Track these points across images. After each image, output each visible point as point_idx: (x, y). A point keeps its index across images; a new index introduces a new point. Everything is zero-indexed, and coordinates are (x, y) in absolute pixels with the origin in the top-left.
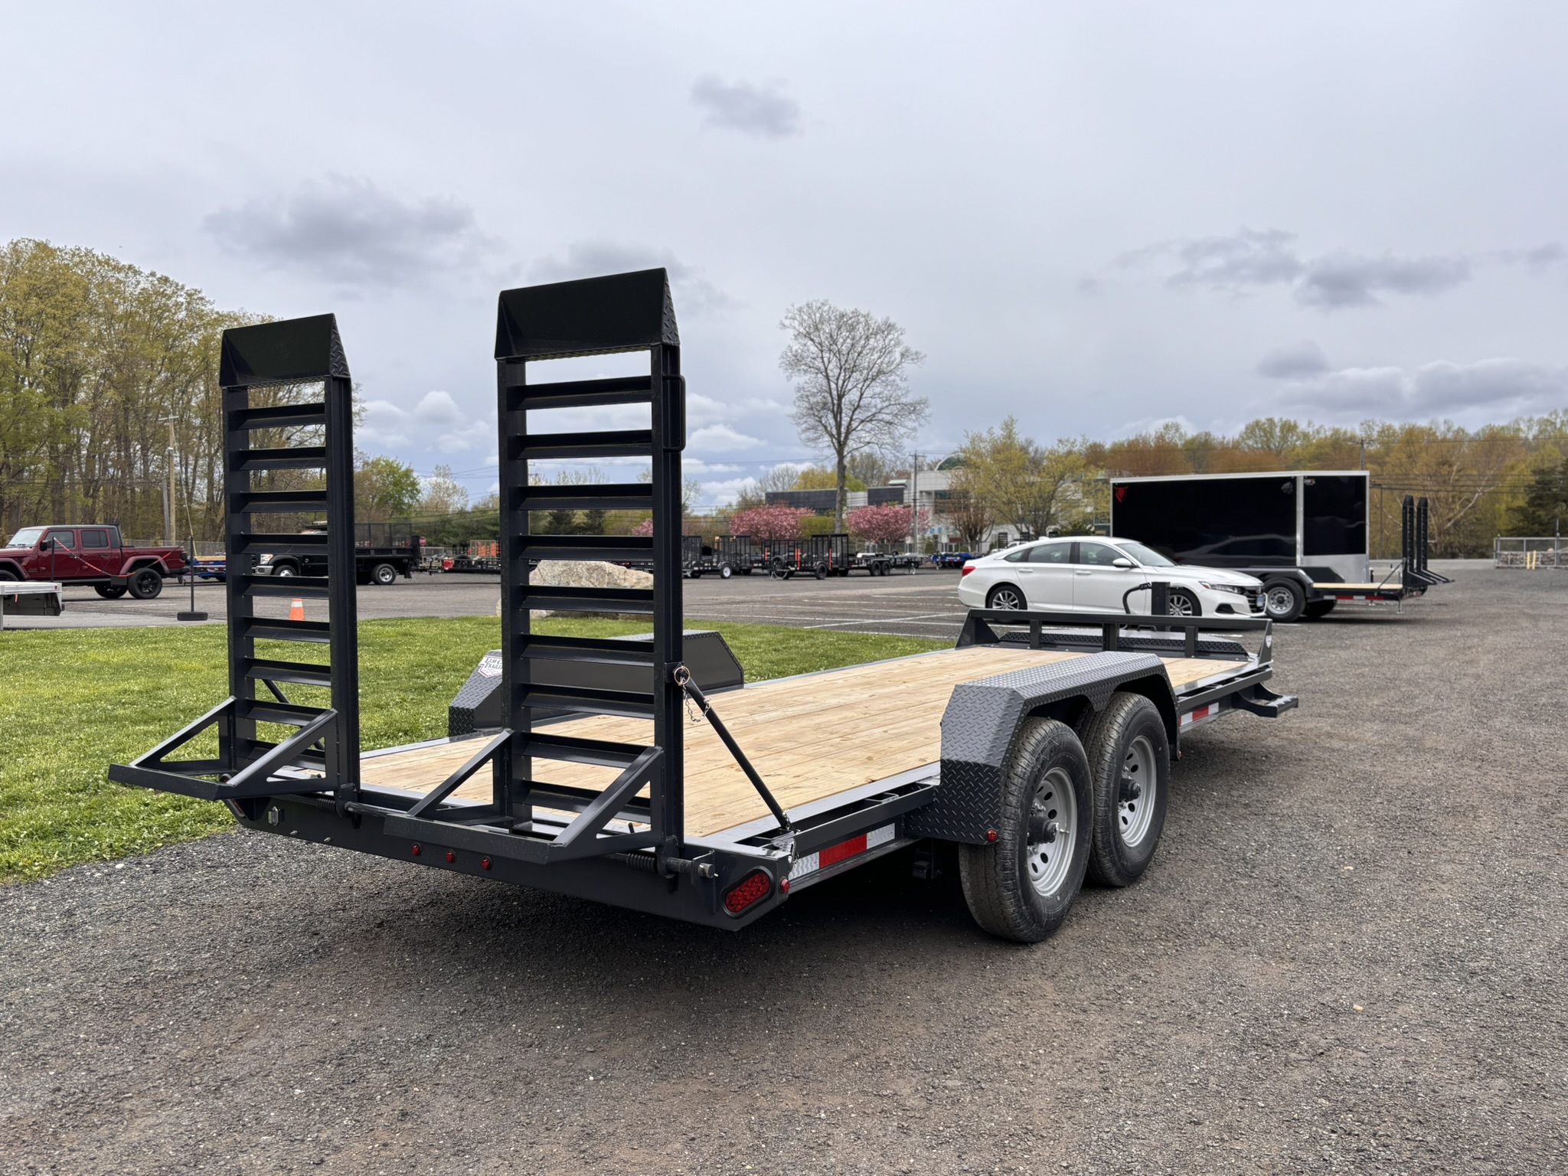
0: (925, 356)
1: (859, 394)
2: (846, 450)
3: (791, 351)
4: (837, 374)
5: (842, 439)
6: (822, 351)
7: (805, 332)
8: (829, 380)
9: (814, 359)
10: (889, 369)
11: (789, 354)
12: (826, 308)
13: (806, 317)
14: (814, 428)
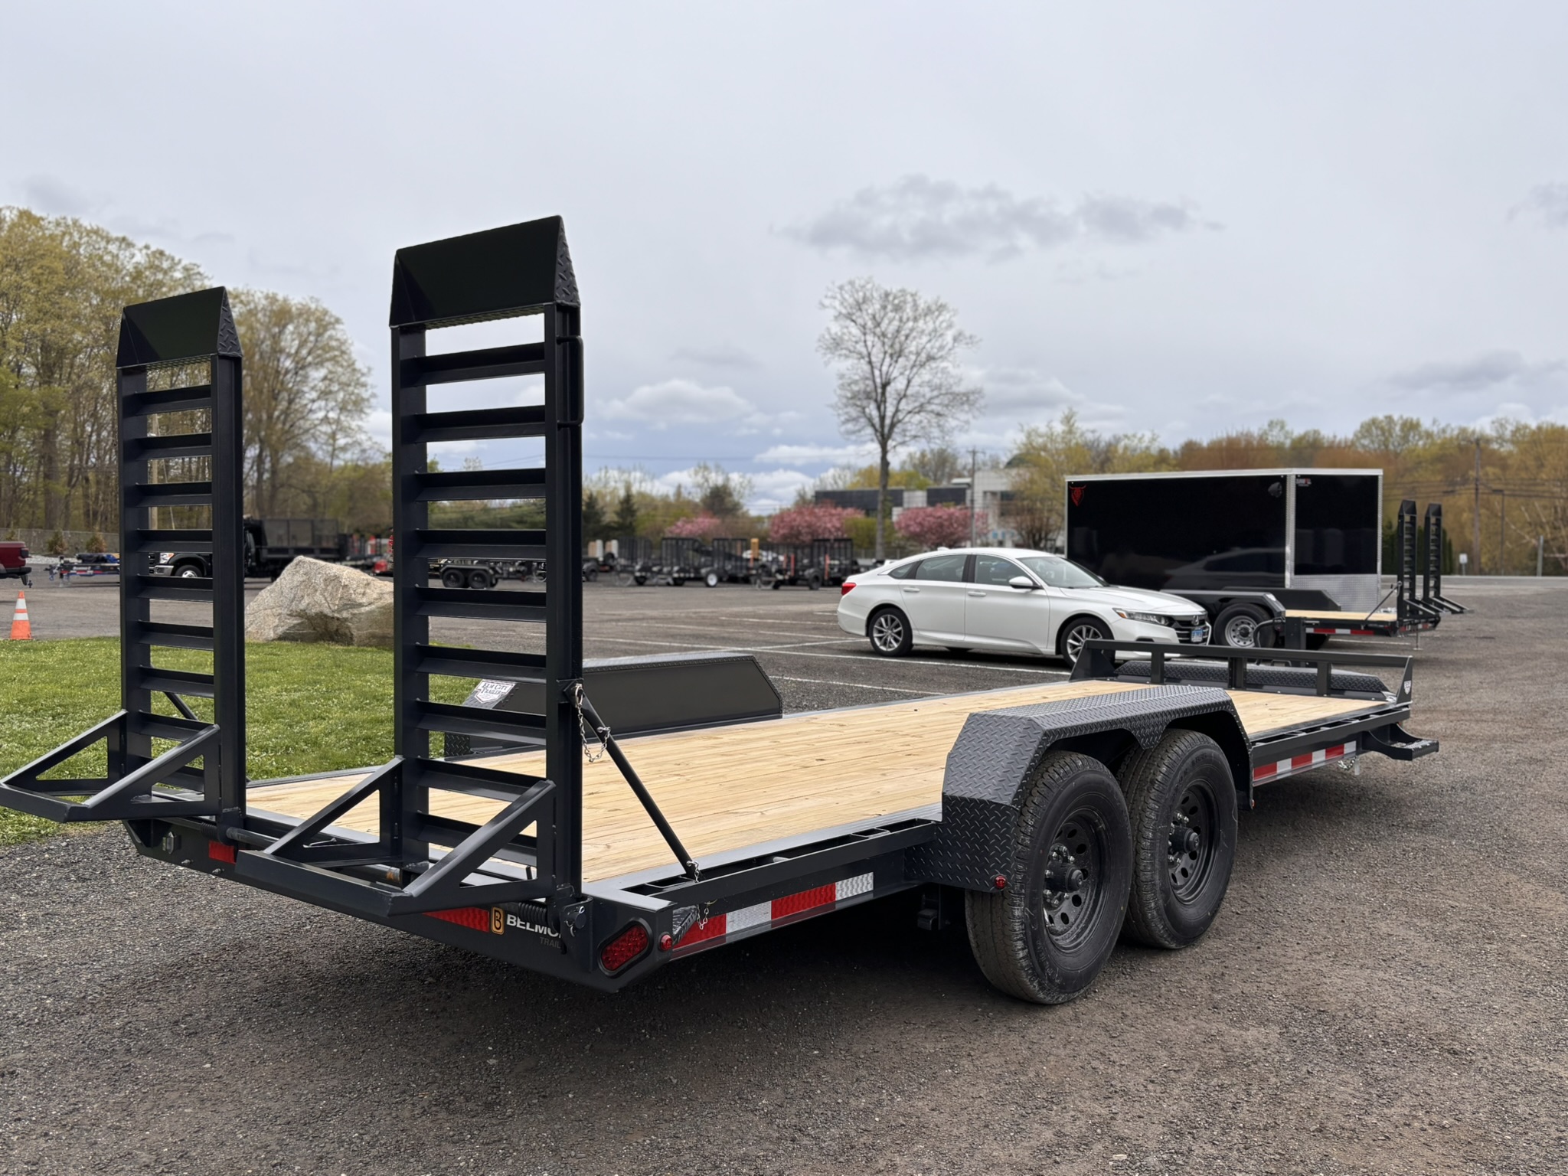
0: (981, 340)
1: (905, 382)
2: (891, 443)
3: (830, 334)
4: (880, 360)
5: (886, 430)
6: (865, 334)
7: (844, 311)
8: (872, 368)
9: (857, 342)
10: (940, 354)
11: (827, 337)
12: (869, 286)
13: (847, 296)
14: (855, 420)
